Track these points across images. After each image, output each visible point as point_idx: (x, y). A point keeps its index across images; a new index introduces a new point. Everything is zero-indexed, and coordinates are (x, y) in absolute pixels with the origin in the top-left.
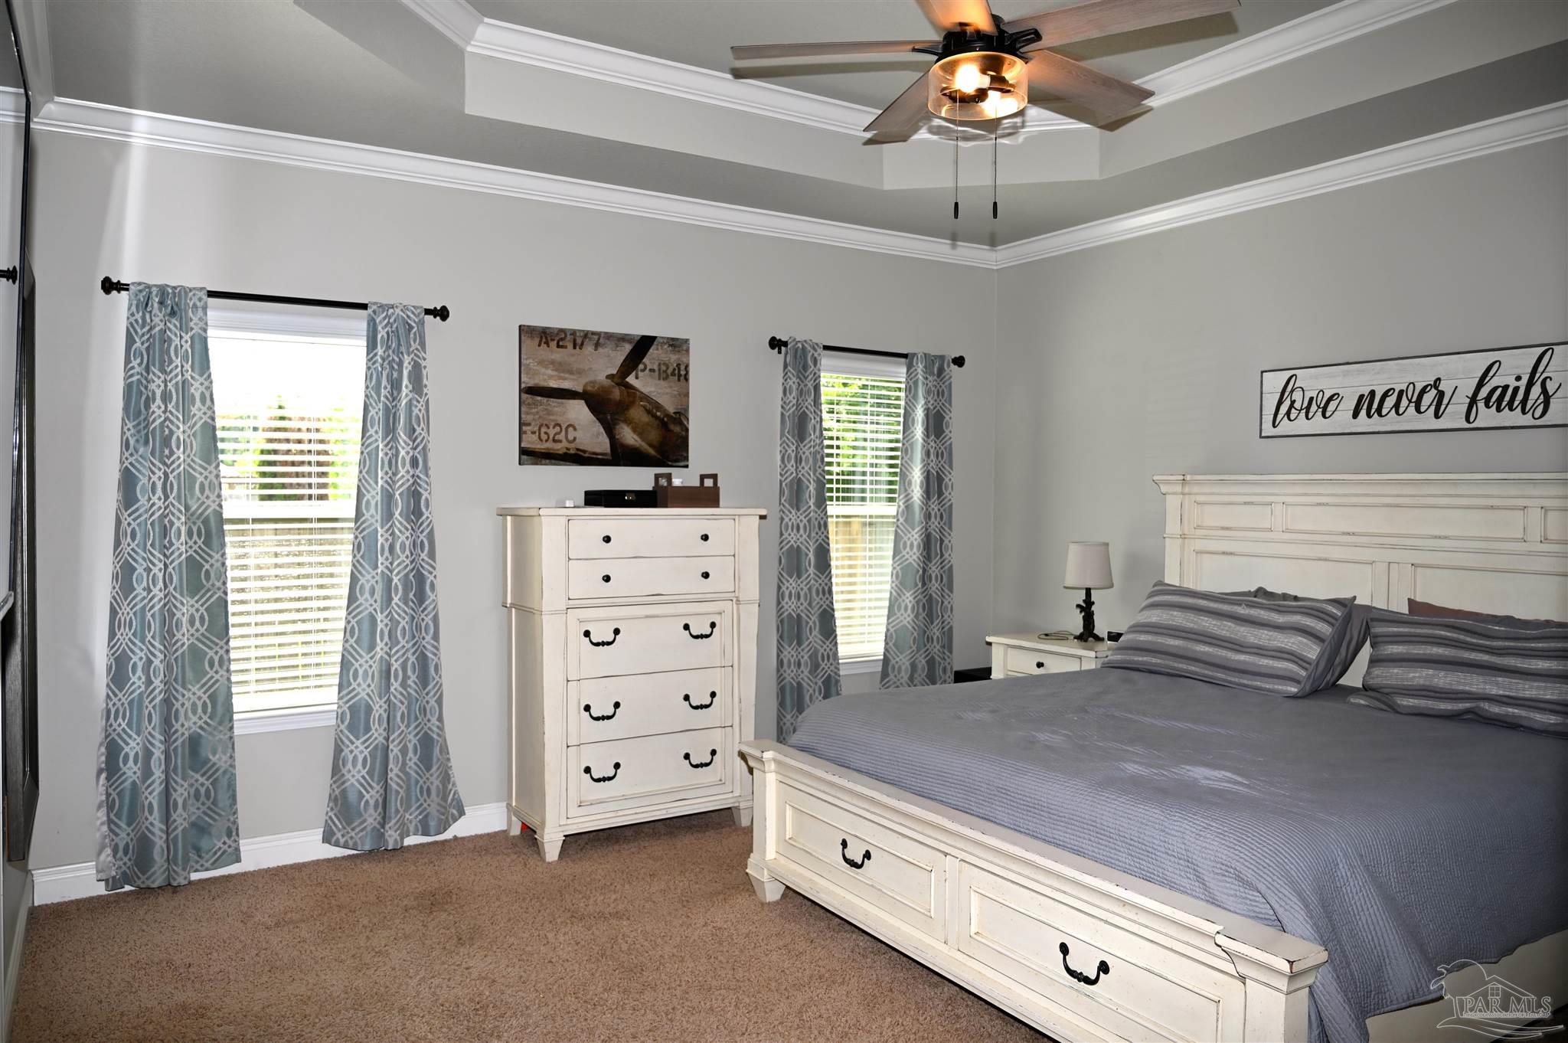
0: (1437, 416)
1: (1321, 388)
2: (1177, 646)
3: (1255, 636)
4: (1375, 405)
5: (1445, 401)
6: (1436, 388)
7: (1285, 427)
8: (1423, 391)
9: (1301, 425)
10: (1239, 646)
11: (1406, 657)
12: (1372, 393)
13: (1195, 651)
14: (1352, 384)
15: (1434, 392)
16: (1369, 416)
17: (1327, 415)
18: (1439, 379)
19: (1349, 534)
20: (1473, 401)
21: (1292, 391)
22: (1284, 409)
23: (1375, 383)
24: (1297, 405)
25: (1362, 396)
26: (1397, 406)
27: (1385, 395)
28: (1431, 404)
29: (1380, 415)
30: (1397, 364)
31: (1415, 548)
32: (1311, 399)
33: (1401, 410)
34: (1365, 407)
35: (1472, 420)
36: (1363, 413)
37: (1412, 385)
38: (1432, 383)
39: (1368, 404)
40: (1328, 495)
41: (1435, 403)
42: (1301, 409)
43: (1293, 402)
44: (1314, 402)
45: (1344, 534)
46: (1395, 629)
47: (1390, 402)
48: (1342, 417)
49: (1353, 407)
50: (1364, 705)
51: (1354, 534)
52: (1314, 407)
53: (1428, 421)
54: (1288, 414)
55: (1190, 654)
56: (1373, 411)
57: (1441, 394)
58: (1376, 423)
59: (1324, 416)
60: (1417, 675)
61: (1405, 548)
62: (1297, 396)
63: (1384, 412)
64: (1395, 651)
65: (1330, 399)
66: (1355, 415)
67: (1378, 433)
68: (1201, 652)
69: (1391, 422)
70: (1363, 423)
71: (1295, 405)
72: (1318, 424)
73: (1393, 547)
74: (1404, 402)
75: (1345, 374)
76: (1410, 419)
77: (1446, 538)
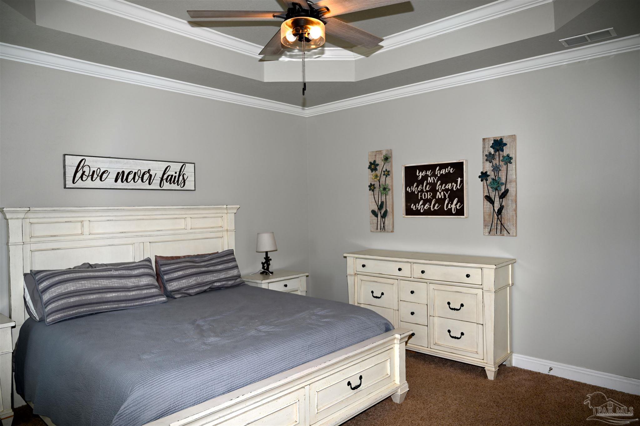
0: (150, 184)
1: (99, 167)
2: (95, 298)
3: (131, 282)
4: (125, 177)
5: (152, 178)
6: (149, 173)
7: (80, 184)
8: (144, 174)
9: (89, 183)
10: (128, 289)
11: (185, 275)
12: (123, 172)
13: (106, 298)
14: (115, 167)
15: (148, 175)
16: (122, 182)
17: (103, 179)
18: (149, 170)
19: (123, 232)
20: (162, 179)
21: (83, 167)
22: (79, 174)
23: (124, 168)
24: (87, 173)
25: (118, 173)
26: (134, 178)
27: (129, 174)
28: (147, 180)
29: (127, 182)
30: (133, 161)
31: (150, 236)
32: (94, 172)
33: (136, 181)
34: (120, 177)
35: (162, 186)
36: (120, 180)
37: (139, 171)
38: (147, 171)
39: (121, 176)
40: (113, 216)
41: (148, 179)
42: (89, 176)
43: (84, 172)
44: (95, 173)
45: (121, 233)
46: (174, 266)
47: (131, 177)
48: (110, 181)
49: (115, 177)
50: (181, 297)
51: (125, 232)
52: (95, 176)
53: (146, 185)
54: (81, 177)
55: (104, 300)
56: (124, 180)
57: (151, 176)
58: (125, 185)
59: (101, 180)
60: (192, 280)
61: (146, 236)
62: (86, 169)
63: (129, 180)
64: (179, 274)
65: (104, 172)
66: (116, 180)
67: (127, 189)
68: (110, 297)
69: (131, 185)
70: (119, 184)
71: (85, 173)
72: (97, 183)
73: (142, 236)
74: (137, 177)
75: (111, 162)
76: (139, 184)
77: (161, 230)
